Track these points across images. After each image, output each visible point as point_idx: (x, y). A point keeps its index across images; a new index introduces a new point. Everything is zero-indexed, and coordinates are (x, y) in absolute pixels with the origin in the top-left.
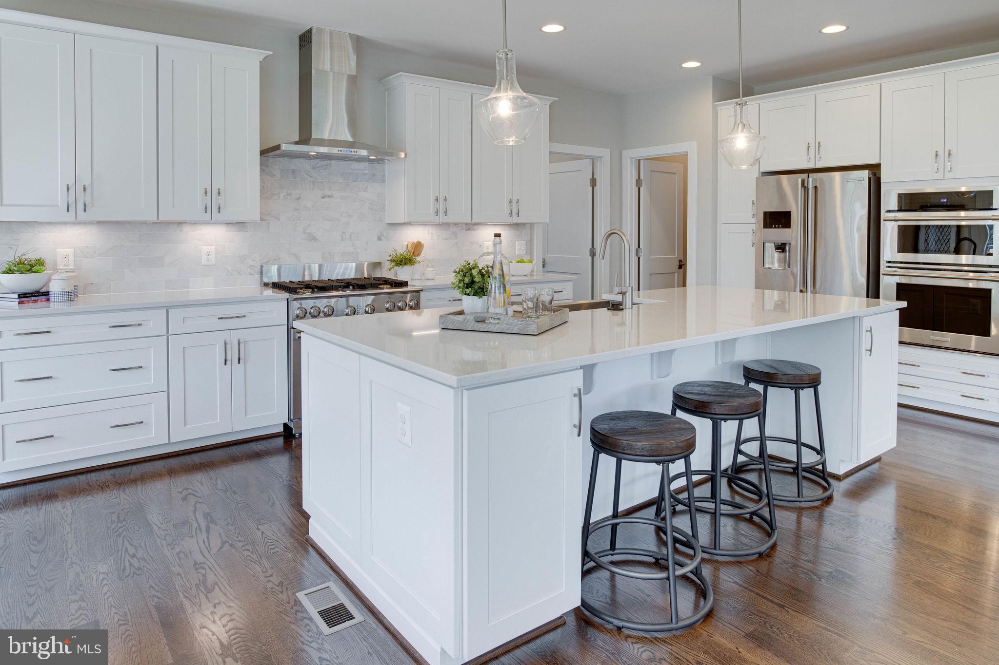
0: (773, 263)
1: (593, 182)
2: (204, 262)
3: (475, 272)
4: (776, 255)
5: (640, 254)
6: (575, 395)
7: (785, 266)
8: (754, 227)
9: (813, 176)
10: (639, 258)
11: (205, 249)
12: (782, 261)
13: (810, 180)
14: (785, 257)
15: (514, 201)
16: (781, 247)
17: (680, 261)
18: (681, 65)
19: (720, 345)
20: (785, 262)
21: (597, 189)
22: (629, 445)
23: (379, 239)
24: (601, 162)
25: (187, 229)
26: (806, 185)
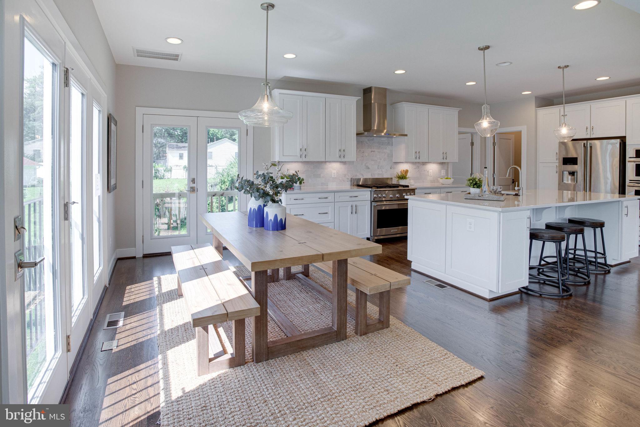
0: (568, 181)
1: (472, 144)
2: (333, 177)
3: (477, 180)
4: (570, 177)
5: (495, 176)
6: (528, 218)
7: (574, 182)
8: (557, 164)
9: (589, 142)
10: (494, 178)
11: (334, 171)
12: (573, 180)
13: (588, 144)
14: (574, 178)
15: (445, 153)
16: (572, 174)
17: (513, 180)
18: (521, 93)
19: (558, 208)
20: (574, 180)
21: (474, 147)
22: (543, 236)
23: (391, 168)
24: (476, 135)
25: (328, 164)
26: (586, 145)
